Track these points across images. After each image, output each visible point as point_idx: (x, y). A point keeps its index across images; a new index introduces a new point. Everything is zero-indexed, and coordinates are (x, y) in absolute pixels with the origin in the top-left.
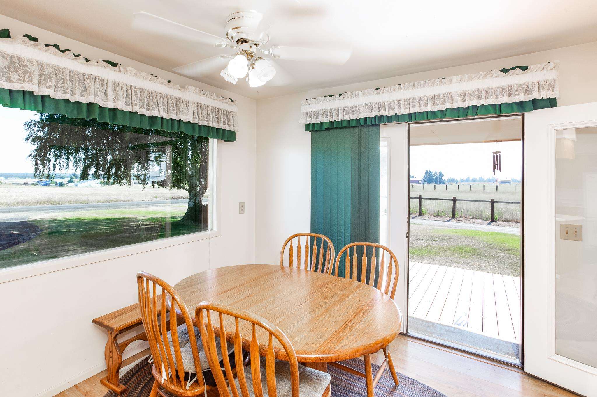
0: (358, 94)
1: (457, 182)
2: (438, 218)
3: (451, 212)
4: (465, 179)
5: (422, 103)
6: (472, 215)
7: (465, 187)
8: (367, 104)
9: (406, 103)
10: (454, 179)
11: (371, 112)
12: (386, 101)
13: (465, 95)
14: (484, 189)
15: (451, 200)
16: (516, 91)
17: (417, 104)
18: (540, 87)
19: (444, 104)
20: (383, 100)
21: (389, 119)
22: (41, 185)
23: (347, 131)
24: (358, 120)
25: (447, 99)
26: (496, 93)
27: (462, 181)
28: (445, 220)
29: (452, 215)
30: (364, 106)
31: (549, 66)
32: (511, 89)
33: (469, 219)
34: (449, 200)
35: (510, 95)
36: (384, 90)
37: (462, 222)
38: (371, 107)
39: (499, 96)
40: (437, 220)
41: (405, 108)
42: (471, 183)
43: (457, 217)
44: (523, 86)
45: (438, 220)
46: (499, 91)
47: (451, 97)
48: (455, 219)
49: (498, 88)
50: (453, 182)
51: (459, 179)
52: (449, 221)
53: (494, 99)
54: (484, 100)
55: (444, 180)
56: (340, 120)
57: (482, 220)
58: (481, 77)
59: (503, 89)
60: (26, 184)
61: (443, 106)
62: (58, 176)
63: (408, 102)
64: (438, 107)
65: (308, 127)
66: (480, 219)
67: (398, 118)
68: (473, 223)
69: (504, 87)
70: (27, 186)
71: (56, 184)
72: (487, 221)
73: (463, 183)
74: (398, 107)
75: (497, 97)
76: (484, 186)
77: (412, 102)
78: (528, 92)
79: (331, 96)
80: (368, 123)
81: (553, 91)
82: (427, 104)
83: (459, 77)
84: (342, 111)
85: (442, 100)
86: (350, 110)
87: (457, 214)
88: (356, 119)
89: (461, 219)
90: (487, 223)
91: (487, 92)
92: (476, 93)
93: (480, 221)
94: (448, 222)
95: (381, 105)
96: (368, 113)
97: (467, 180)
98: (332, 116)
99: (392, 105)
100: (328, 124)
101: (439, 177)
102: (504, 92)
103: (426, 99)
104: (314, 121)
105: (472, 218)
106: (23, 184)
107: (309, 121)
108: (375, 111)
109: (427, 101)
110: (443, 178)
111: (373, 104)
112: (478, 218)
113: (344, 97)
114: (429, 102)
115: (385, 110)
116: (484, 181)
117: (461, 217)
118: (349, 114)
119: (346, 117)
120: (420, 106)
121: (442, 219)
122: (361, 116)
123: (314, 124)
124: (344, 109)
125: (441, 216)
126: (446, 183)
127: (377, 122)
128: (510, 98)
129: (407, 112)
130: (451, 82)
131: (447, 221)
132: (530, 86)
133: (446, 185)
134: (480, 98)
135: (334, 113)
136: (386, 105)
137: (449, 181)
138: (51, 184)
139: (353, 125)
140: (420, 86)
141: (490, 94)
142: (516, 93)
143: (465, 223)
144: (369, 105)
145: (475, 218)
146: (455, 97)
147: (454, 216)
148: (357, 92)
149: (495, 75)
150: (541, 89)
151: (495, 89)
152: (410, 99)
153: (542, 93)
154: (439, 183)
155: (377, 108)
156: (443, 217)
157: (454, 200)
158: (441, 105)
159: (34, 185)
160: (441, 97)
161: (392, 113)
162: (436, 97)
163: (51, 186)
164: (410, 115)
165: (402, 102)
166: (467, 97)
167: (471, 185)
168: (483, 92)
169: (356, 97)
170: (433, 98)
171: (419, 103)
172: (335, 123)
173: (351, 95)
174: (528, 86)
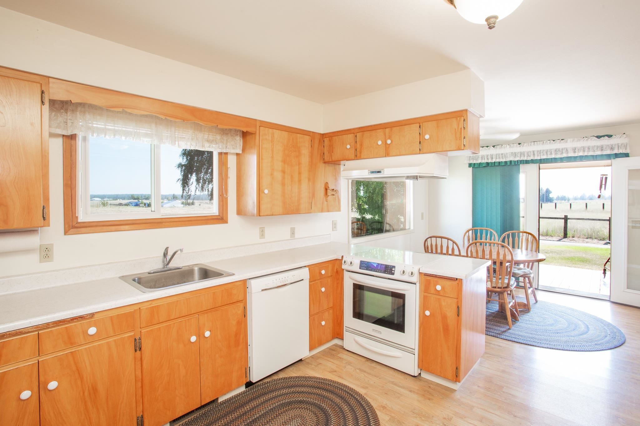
0: (506, 147)
1: (569, 200)
2: (547, 237)
3: (562, 232)
4: (579, 197)
5: (549, 153)
6: (586, 235)
7: (579, 205)
8: (512, 153)
9: (538, 153)
10: (565, 197)
11: (515, 157)
12: (525, 151)
13: (575, 149)
14: (603, 208)
15: (562, 219)
16: (605, 148)
17: (545, 154)
18: (619, 147)
19: (562, 154)
20: (523, 151)
21: (527, 162)
22: (132, 205)
23: (498, 168)
24: (506, 162)
25: (564, 152)
26: (594, 149)
27: (576, 199)
28: (555, 240)
29: (563, 234)
30: (510, 154)
31: (623, 136)
32: (603, 147)
33: (583, 239)
34: (560, 218)
35: (602, 150)
36: (523, 145)
37: (575, 242)
38: (515, 154)
39: (596, 151)
40: (546, 239)
41: (538, 156)
42: (586, 201)
43: (569, 237)
44: (609, 146)
45: (548, 239)
46: (596, 148)
47: (567, 150)
48: (566, 238)
49: (595, 146)
50: (563, 200)
51: (571, 197)
52: (560, 240)
53: (593, 152)
54: (587, 152)
55: (552, 198)
56: (494, 161)
57: (598, 240)
58: (585, 140)
59: (598, 147)
60: (120, 204)
61: (562, 155)
62: (144, 197)
63: (539, 152)
64: (558, 156)
65: (470, 165)
66: (596, 238)
67: (533, 161)
68: (587, 242)
69: (599, 146)
70: (121, 207)
71: (145, 204)
72: (604, 240)
73: (577, 201)
74: (533, 155)
75: (594, 151)
76: (603, 204)
77: (542, 152)
78: (612, 149)
79: (487, 147)
80: (513, 163)
81: (626, 149)
82: (552, 154)
83: (572, 139)
84: (495, 157)
85: (561, 152)
86: (501, 156)
87: (569, 233)
88: (505, 161)
89: (573, 239)
90: (604, 243)
91: (589, 148)
92: (582, 149)
93: (596, 241)
94: (559, 242)
95: (522, 154)
96: (513, 158)
97: (582, 198)
98: (488, 159)
99: (529, 154)
100: (485, 164)
101: (546, 194)
102: (598, 149)
103: (551, 151)
104: (475, 162)
105: (587, 238)
106: (118, 205)
107: (471, 162)
108: (518, 157)
109: (552, 152)
110: (551, 196)
111: (516, 153)
112: (594, 237)
113: (496, 148)
114: (553, 153)
115: (524, 157)
116: (604, 199)
117: (573, 237)
118: (499, 158)
119: (498, 160)
120: (547, 155)
121: (552, 239)
122: (508, 160)
123: (475, 164)
124: (496, 155)
125: (551, 236)
126: (555, 201)
127: (519, 163)
128: (602, 152)
129: (539, 158)
130: (567, 142)
131: (557, 241)
132: (613, 146)
133: (556, 204)
134: (584, 151)
135: (489, 157)
136: (525, 153)
137: (558, 198)
138: (141, 205)
139: (503, 165)
140: (547, 143)
141: (591, 149)
142: (605, 149)
143: (579, 242)
144: (513, 153)
145: (591, 238)
146: (569, 150)
147: (565, 236)
148: (505, 146)
149: (593, 139)
150: (619, 148)
151: (593, 147)
152: (541, 151)
153: (620, 150)
154: (546, 201)
155: (519, 155)
156: (552, 237)
157: (566, 219)
158: (560, 154)
159: (127, 205)
160: (561, 150)
161: (529, 159)
162: (557, 150)
163: (141, 206)
164: (541, 160)
165: (536, 153)
166: (576, 150)
167: (586, 204)
168: (586, 148)
169: (504, 148)
170: (556, 151)
171: (547, 153)
172: (490, 164)
173: (501, 147)
174: (612, 146)
